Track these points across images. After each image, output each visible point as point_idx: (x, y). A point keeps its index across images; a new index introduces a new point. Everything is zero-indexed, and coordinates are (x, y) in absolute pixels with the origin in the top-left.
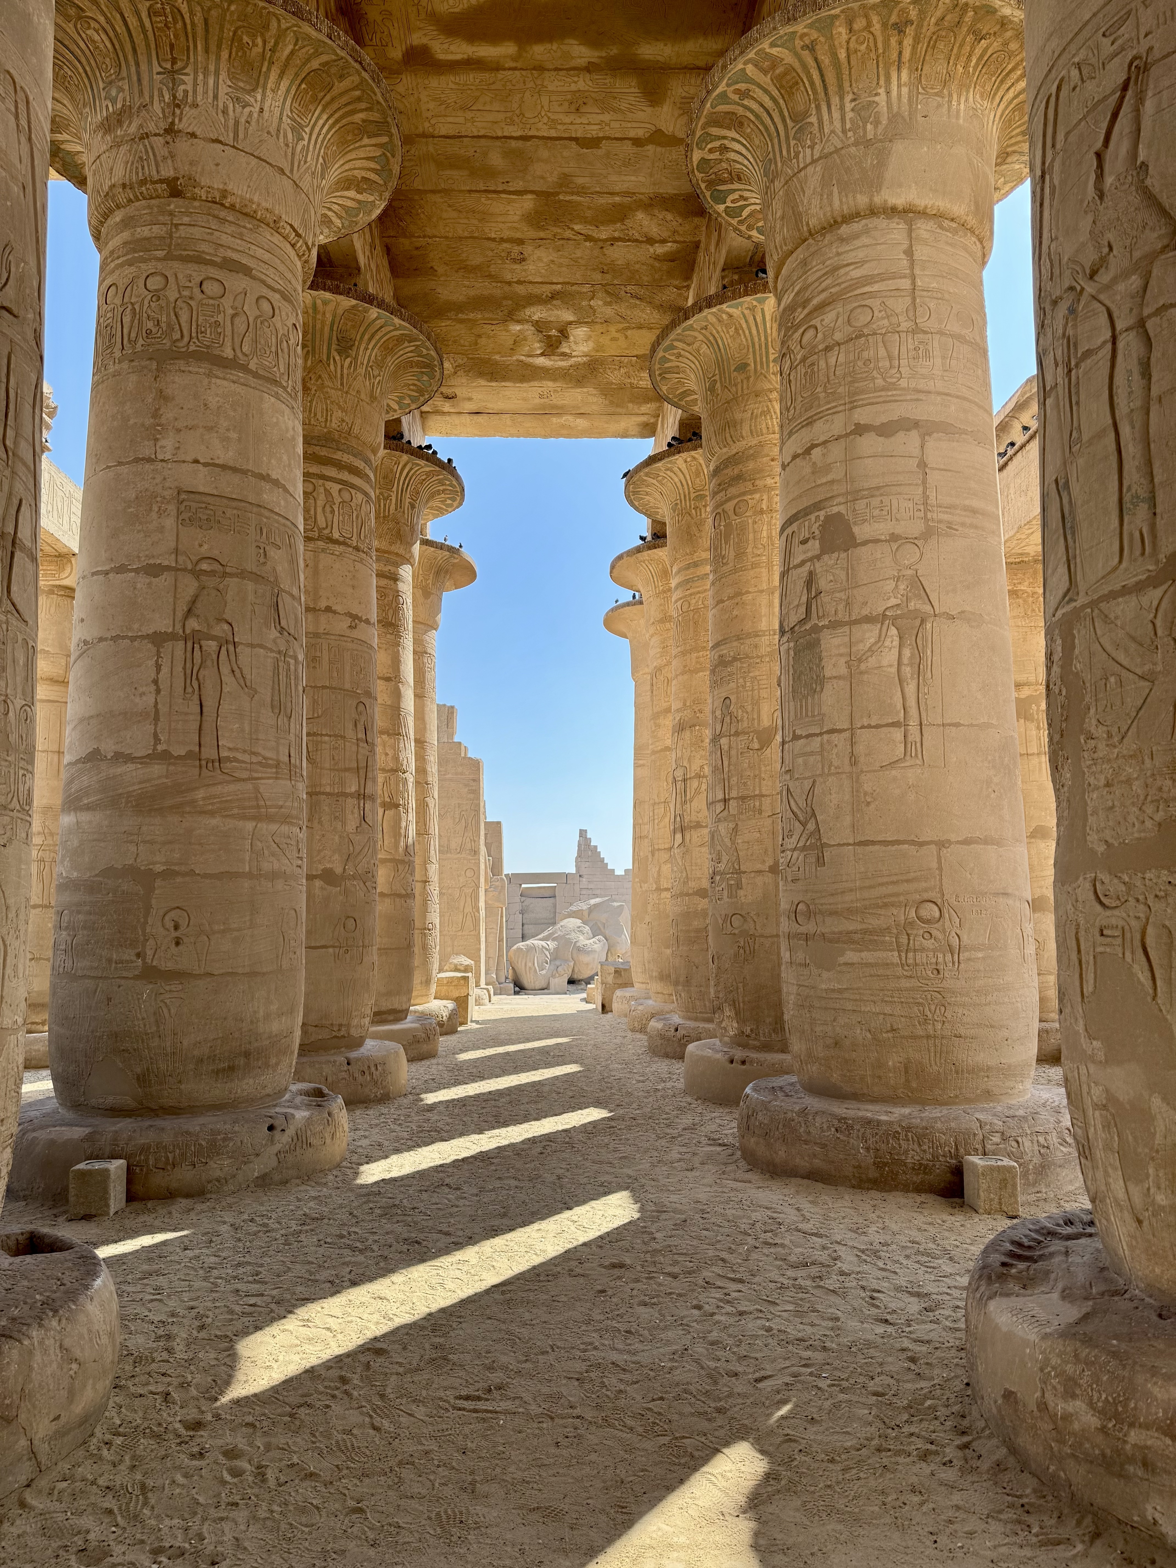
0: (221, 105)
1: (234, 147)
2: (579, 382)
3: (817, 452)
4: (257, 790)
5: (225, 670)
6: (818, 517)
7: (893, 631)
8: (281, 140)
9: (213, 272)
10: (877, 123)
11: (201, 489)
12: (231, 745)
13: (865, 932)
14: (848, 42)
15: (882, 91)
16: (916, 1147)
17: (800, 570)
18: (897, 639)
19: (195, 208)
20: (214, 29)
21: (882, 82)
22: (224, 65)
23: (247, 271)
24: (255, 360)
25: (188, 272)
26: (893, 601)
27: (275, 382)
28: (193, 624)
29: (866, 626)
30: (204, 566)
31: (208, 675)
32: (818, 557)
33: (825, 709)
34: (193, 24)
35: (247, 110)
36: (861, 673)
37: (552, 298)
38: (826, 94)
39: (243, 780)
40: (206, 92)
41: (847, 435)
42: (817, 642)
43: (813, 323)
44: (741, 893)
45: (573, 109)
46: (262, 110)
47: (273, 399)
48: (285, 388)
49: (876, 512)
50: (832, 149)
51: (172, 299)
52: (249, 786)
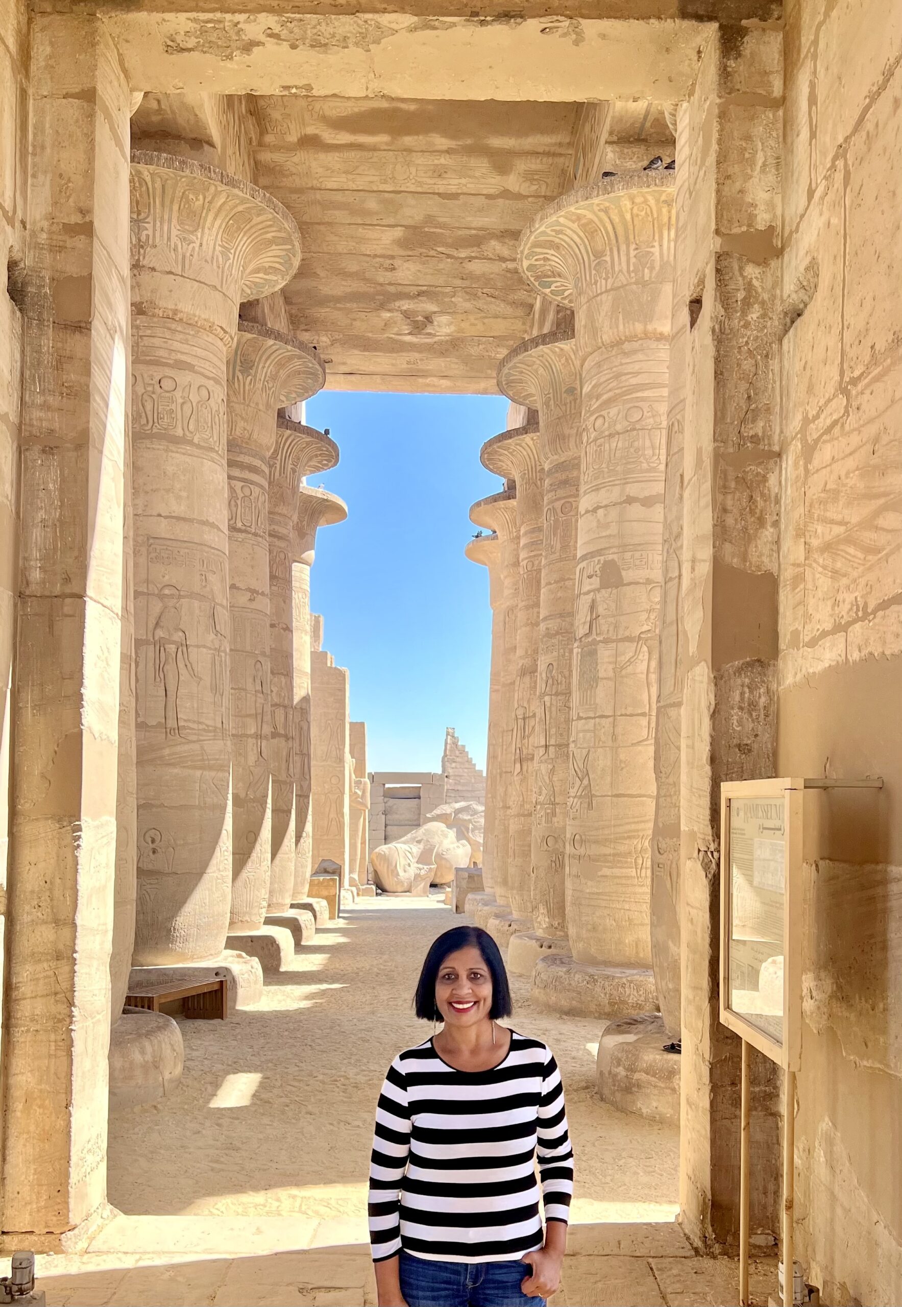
0: (173, 246)
1: (182, 276)
2: (443, 353)
3: (601, 512)
4: (202, 747)
5: (181, 665)
6: (599, 561)
7: (645, 649)
8: (215, 264)
9: (169, 372)
10: (652, 268)
11: (163, 536)
12: (185, 718)
13: (614, 855)
14: (632, 209)
15: (656, 244)
16: (635, 993)
17: (587, 597)
18: (647, 654)
19: (154, 323)
20: (169, 191)
21: (657, 237)
22: (175, 214)
23: (190, 368)
24: (198, 435)
25: (151, 373)
26: (645, 628)
27: (211, 449)
28: (160, 633)
29: (627, 644)
30: (167, 591)
31: (170, 669)
32: (598, 590)
33: (598, 701)
34: (154, 188)
35: (191, 245)
36: (622, 677)
37: (418, 295)
38: (617, 241)
39: (194, 742)
40: (162, 236)
41: (621, 503)
42: (595, 651)
43: (602, 413)
44: (555, 820)
45: (436, 175)
46: (201, 245)
47: (210, 463)
48: (217, 452)
49: (638, 562)
50: (620, 284)
51: (140, 394)
52: (196, 747)
